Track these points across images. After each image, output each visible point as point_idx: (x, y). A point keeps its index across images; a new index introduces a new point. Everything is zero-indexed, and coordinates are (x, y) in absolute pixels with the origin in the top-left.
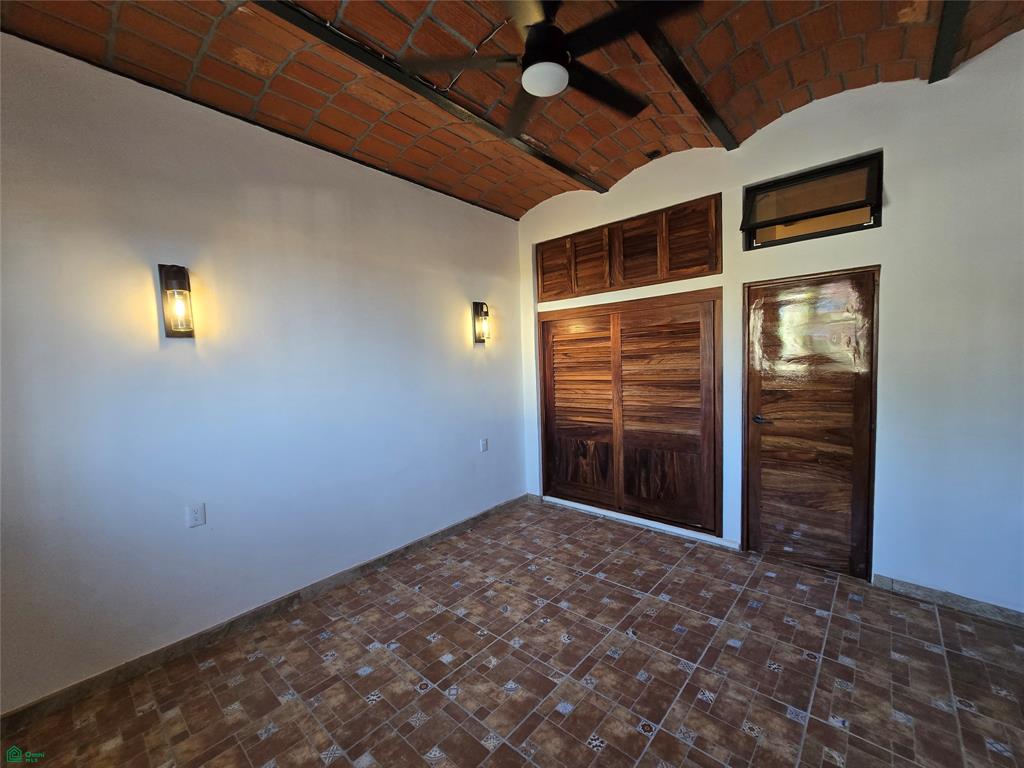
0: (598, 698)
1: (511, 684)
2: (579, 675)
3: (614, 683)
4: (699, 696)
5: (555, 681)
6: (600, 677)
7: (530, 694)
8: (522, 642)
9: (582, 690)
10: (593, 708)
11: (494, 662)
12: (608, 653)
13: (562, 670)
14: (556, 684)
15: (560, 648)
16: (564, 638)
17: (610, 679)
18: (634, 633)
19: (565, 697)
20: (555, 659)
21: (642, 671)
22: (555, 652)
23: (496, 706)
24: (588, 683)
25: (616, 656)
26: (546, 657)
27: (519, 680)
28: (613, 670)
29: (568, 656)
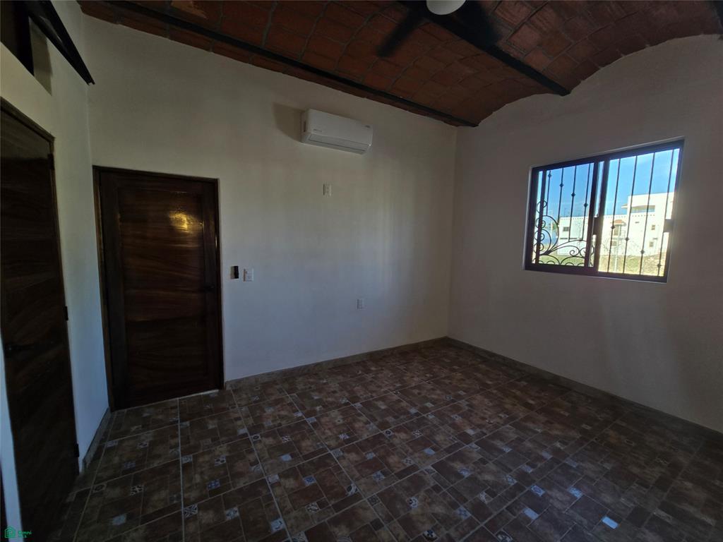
0: (407, 452)
1: (466, 474)
2: (414, 468)
3: (392, 456)
4: (348, 437)
5: (432, 468)
6: (399, 462)
7: (452, 464)
8: (458, 512)
9: (415, 458)
10: (412, 447)
11: (483, 497)
12: (384, 478)
13: (425, 474)
14: (432, 466)
15: (422, 493)
16: (416, 503)
17: (393, 459)
18: (350, 488)
19: (428, 457)
20: (428, 484)
21: (368, 459)
22: (427, 491)
23: (474, 463)
24: (409, 462)
25: (379, 473)
26: (436, 488)
27: (459, 476)
28: (388, 464)
29: (417, 484)
